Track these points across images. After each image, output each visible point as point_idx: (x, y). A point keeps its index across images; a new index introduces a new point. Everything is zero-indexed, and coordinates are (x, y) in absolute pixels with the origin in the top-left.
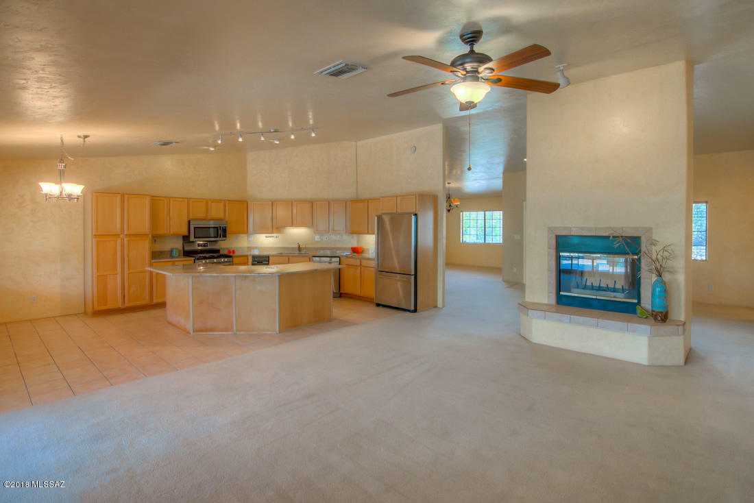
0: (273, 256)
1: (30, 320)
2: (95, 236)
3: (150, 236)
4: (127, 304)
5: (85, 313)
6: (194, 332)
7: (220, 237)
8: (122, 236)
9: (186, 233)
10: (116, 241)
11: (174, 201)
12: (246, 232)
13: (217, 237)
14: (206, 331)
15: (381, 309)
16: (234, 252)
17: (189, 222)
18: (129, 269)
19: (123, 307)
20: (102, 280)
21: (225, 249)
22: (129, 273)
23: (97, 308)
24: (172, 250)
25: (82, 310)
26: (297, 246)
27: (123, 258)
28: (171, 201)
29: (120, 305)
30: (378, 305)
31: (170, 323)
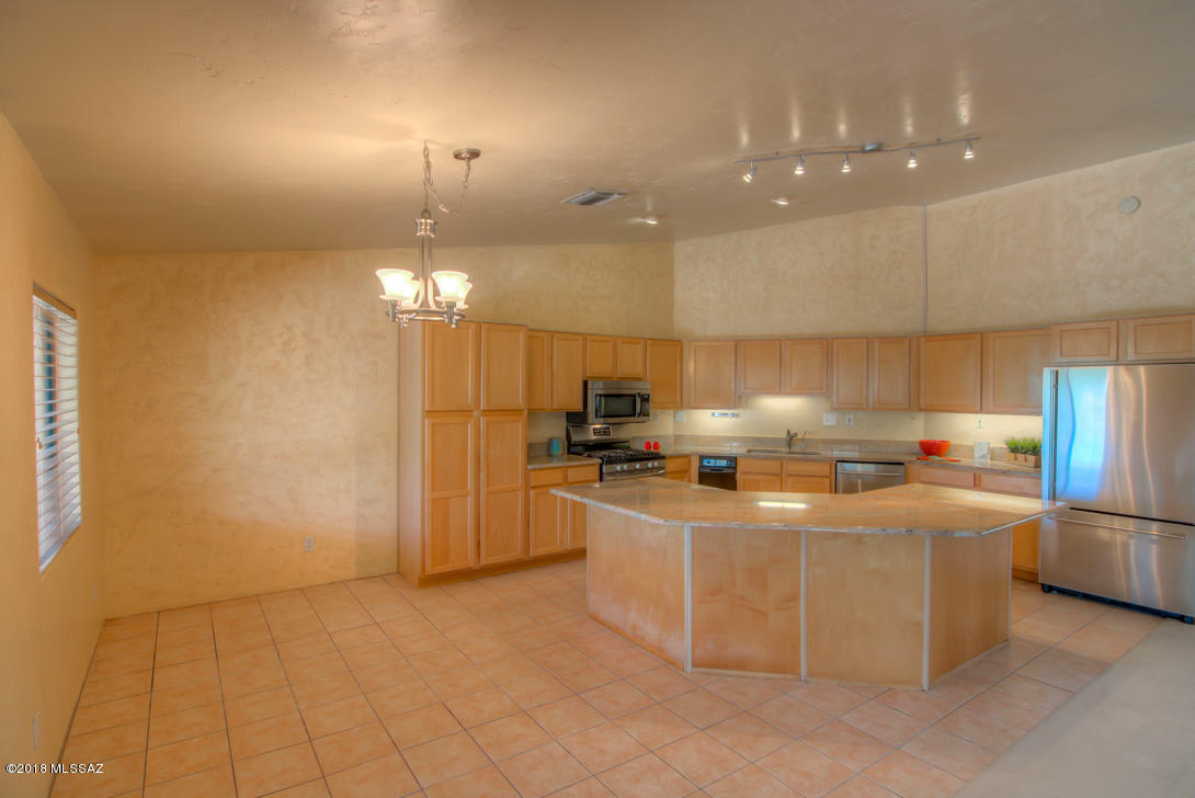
0: (743, 456)
1: (302, 589)
2: (429, 413)
3: (526, 413)
4: (484, 561)
5: (400, 573)
6: (694, 665)
7: (639, 415)
8: (476, 413)
9: (579, 407)
10: (466, 424)
11: (559, 339)
12: (680, 403)
13: (634, 415)
14: (725, 667)
15: (1052, 597)
16: (656, 445)
17: (585, 383)
18: (488, 485)
19: (478, 567)
20: (439, 508)
21: (641, 438)
22: (488, 494)
23: (429, 571)
24: (550, 443)
25: (393, 568)
26: (784, 436)
27: (478, 461)
28: (555, 339)
29: (471, 563)
30: (1048, 589)
31: (595, 618)
